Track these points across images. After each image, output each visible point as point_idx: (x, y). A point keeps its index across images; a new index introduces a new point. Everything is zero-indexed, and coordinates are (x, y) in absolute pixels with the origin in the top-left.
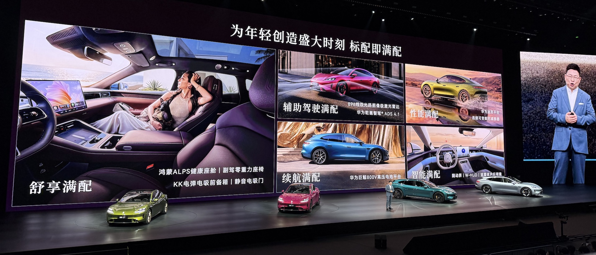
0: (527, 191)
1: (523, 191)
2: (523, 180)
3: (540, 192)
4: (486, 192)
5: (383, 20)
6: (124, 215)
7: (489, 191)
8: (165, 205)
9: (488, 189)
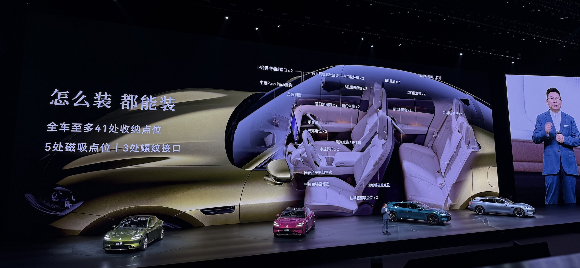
0: (520, 211)
1: (516, 211)
2: (515, 201)
3: (533, 212)
4: (480, 213)
5: (372, 46)
6: (121, 241)
7: (482, 212)
8: (161, 231)
9: (482, 210)
